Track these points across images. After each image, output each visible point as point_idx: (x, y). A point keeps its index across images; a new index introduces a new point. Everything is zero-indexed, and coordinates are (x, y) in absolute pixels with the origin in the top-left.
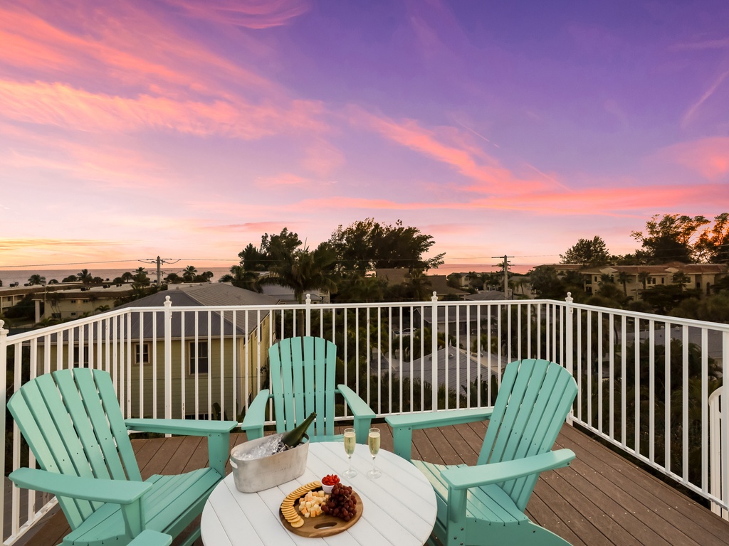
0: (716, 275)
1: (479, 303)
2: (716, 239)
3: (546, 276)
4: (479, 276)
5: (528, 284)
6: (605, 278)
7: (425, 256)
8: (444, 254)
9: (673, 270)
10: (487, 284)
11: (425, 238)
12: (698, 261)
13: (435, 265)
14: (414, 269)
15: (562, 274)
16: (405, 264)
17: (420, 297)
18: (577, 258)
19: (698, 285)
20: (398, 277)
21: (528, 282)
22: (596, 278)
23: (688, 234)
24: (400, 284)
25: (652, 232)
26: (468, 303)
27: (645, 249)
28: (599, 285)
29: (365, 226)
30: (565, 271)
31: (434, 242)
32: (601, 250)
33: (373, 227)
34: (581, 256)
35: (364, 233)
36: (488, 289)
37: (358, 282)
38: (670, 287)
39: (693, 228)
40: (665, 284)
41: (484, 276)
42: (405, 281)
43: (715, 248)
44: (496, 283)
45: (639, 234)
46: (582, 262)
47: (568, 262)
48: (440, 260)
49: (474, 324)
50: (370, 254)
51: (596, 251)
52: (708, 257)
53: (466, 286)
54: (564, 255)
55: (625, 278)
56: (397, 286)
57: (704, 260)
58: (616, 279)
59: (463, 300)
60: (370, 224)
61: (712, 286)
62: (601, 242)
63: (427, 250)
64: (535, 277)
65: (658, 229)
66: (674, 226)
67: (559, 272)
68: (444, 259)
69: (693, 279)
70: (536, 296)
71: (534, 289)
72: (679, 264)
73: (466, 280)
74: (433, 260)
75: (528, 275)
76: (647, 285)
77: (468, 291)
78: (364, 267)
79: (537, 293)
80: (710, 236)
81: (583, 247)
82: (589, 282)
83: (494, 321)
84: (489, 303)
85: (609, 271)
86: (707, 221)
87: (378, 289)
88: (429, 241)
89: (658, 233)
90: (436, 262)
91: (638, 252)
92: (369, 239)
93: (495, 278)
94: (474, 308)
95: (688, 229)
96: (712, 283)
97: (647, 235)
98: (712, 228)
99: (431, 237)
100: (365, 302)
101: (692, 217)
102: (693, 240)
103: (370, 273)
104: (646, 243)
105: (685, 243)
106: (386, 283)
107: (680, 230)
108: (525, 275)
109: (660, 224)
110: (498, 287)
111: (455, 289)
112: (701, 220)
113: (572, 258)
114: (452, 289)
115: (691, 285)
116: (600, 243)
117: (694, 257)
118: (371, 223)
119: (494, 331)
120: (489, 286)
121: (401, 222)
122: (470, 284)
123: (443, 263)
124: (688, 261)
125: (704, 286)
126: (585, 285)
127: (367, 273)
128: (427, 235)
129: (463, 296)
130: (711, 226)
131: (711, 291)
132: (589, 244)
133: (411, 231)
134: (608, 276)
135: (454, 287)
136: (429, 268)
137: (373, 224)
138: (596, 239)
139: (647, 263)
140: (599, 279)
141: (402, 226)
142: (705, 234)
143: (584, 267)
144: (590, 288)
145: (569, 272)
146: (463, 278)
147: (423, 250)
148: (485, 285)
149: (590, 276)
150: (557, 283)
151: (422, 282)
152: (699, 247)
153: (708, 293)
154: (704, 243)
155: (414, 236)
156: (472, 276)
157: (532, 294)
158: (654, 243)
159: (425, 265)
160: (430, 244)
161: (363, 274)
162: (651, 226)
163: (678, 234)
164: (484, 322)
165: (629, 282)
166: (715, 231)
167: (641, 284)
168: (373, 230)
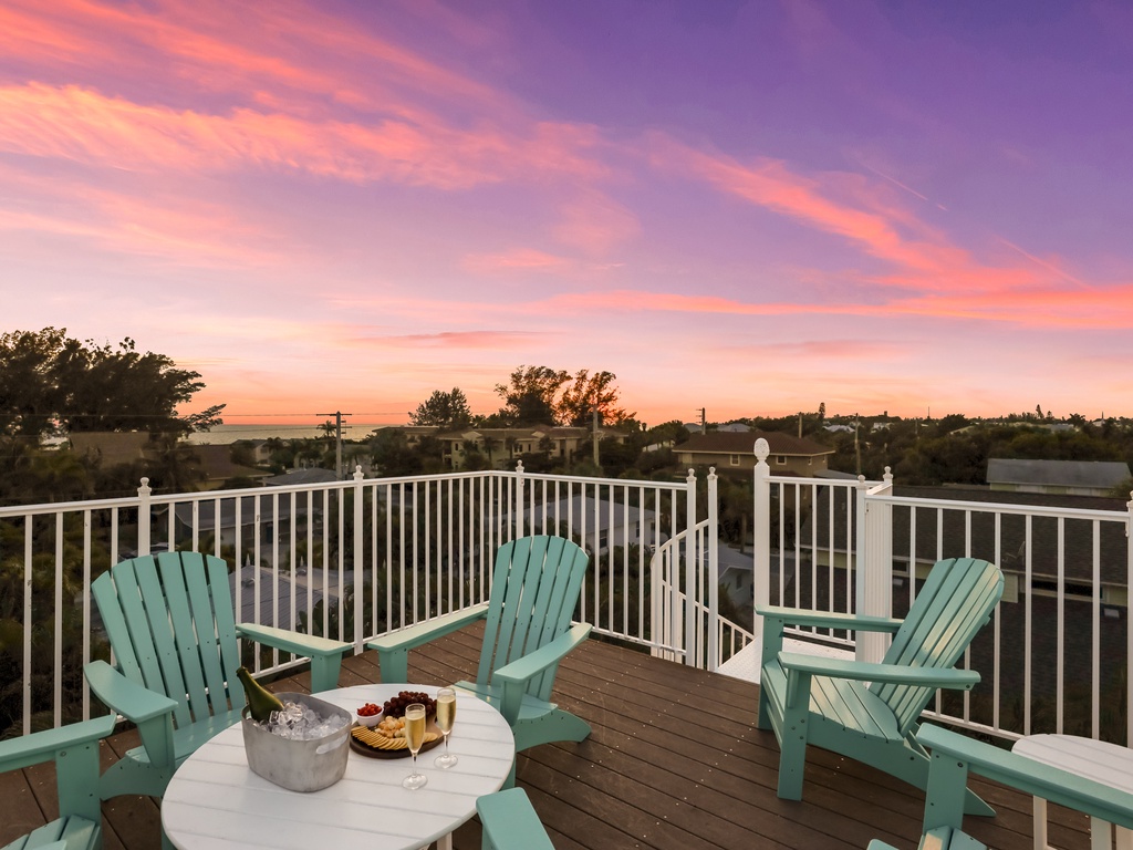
0: (579, 440)
1: (293, 489)
2: (576, 399)
3: (393, 444)
4: (286, 444)
5: (366, 457)
6: (468, 445)
7: (182, 410)
8: (223, 406)
9: (539, 435)
10: (301, 458)
11: (184, 376)
12: (561, 424)
13: (203, 427)
14: (163, 434)
15: (412, 440)
16: (139, 423)
17: (177, 484)
18: (431, 419)
19: (562, 451)
20: (124, 446)
21: (367, 453)
22: (457, 445)
23: (553, 391)
24: (131, 461)
25: (517, 387)
26: (276, 490)
27: (510, 409)
28: (461, 455)
29: (41, 343)
30: (416, 437)
31: (202, 385)
32: (462, 407)
33: (63, 348)
34: (436, 415)
35: (41, 358)
36: (301, 465)
37: (25, 462)
38: (537, 456)
39: (556, 385)
40: (532, 452)
41: (296, 446)
42: (142, 456)
43: (576, 409)
44: (316, 455)
45: (503, 389)
46: (437, 423)
47: (420, 423)
48: (214, 418)
49: (285, 524)
50: (53, 402)
51: (455, 409)
52: (570, 417)
53: (263, 462)
54: (414, 412)
55: (490, 444)
56: (127, 465)
57: (567, 423)
58: (480, 446)
59: (261, 485)
60: (54, 341)
61: (575, 453)
62: (462, 397)
63: (187, 399)
64: (377, 445)
65: (524, 382)
66: (539, 380)
67: (409, 437)
68: (223, 415)
69: (558, 445)
70: (377, 473)
71: (374, 463)
72: (544, 427)
73: (262, 451)
74: (200, 417)
75: (364, 442)
76: (514, 453)
77: (268, 470)
78: (35, 428)
79: (380, 470)
80: (573, 394)
81: (438, 403)
82: (449, 452)
83: (318, 517)
84: (310, 487)
85: (472, 436)
86: (569, 378)
87: (82, 473)
88: (191, 382)
89: (523, 388)
90: (208, 420)
91: (502, 411)
92: (51, 372)
93: (313, 447)
94: (284, 498)
95: (553, 386)
96: (574, 450)
97: (511, 390)
98: (573, 386)
99: (197, 375)
100: (48, 502)
101: (557, 371)
102: (557, 398)
103: (54, 442)
104: (512, 400)
105: (549, 403)
106: (97, 461)
107: (545, 386)
108: (360, 443)
109: (526, 377)
110: (318, 461)
111: (245, 468)
112: (564, 377)
113: (425, 418)
114: (239, 467)
115: (556, 452)
116: (459, 398)
117: (558, 418)
118: (57, 339)
119: (318, 533)
120: (304, 462)
121: (132, 344)
122: (271, 458)
123: (219, 422)
124: (552, 423)
125: (567, 454)
126: (445, 456)
127: (46, 442)
128: (189, 371)
129: (261, 478)
130: (572, 384)
131: (574, 458)
132: (446, 398)
133: (154, 361)
134: (471, 442)
135: (242, 464)
136: (191, 431)
137: (63, 341)
138: (456, 392)
139: (512, 426)
140: (461, 447)
141: (134, 351)
142: (567, 392)
143: (441, 431)
144: (450, 460)
145: (421, 438)
146: (258, 450)
147: (179, 398)
148: (296, 461)
149: (449, 442)
150: (406, 454)
151: (182, 456)
152: (562, 408)
153: (571, 462)
154: (567, 404)
155: (161, 372)
156: (273, 444)
157: (373, 470)
158: (518, 401)
159: (184, 426)
160: (194, 388)
161: (36, 445)
162: (516, 378)
163: (542, 390)
164: (302, 520)
165: (495, 450)
166: (576, 389)
167: (508, 452)
168: (63, 355)
